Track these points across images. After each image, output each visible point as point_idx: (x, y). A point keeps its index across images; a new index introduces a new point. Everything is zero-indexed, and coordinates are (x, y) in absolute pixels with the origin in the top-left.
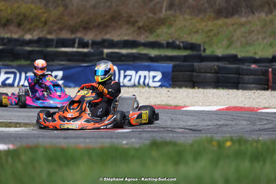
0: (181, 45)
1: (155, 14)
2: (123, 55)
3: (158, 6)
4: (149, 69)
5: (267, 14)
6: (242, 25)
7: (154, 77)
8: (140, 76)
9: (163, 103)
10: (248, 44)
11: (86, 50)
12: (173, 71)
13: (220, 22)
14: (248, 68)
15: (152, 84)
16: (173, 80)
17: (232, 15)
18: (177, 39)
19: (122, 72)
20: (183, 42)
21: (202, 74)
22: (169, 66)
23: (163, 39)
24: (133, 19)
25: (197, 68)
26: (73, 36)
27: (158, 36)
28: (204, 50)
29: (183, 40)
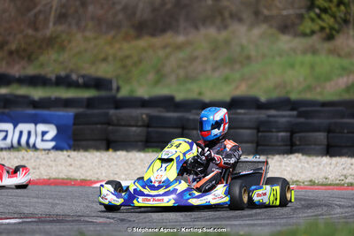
0: (81, 81)
1: (36, 29)
3: (41, 17)
4: (36, 120)
5: (219, 29)
6: (179, 48)
7: (44, 134)
8: (21, 133)
9: (62, 176)
10: (189, 78)
12: (74, 124)
15: (40, 145)
16: (74, 138)
18: (72, 71)
20: (83, 76)
23: (50, 71)
25: (114, 118)
27: (42, 65)
28: (118, 89)
29: (83, 72)
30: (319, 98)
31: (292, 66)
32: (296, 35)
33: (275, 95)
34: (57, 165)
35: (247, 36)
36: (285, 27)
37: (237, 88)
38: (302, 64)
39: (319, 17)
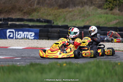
0: (43, 20)
1: (31, 6)
2: (17, 25)
3: (33, 3)
4: (29, 31)
5: (81, 7)
6: (70, 12)
7: (31, 35)
8: (25, 34)
9: (35, 46)
10: (73, 20)
12: (39, 32)
13: (60, 10)
15: (30, 38)
16: (39, 36)
17: (66, 7)
18: (41, 18)
19: (17, 32)
20: (44, 19)
21: (52, 34)
22: (38, 30)
23: (35, 18)
24: (21, 9)
25: (50, 31)
27: (33, 16)
28: (53, 23)
29: (44, 18)
30: (108, 26)
31: (101, 17)
32: (102, 9)
33: (96, 25)
34: (34, 44)
35: (88, 9)
36: (100, 7)
37: (86, 23)
38: (104, 17)
39: (109, 4)
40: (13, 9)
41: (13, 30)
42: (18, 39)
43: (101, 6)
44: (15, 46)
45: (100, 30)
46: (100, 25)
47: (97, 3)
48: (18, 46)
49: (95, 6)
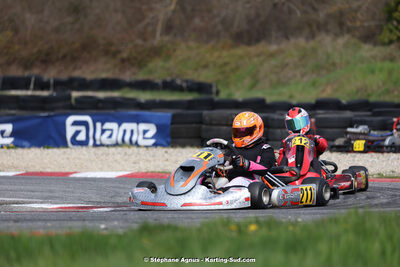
0: (184, 85)
1: (145, 40)
2: (99, 101)
3: (150, 29)
4: (138, 120)
5: (307, 39)
6: (272, 55)
7: (145, 132)
8: (125, 131)
9: (158, 170)
10: (280, 83)
11: (45, 93)
12: (172, 124)
13: (240, 51)
14: (281, 117)
15: (142, 142)
16: (170, 136)
17: (258, 41)
18: (177, 76)
19: (99, 125)
20: (187, 81)
21: (215, 128)
22: (166, 115)
23: (158, 77)
24: (113, 49)
25: (207, 118)
26: (27, 74)
27: (150, 72)
28: (218, 93)
29: (189, 77)
30: (396, 100)
31: (373, 72)
32: (375, 44)
33: (357, 97)
34: (154, 161)
35: (331, 45)
36: (369, 37)
37: (323, 91)
38: (381, 70)
39: (397, 28)
40: (87, 49)
41: (87, 118)
42: (102, 145)
43: (374, 35)
44: (93, 170)
45: (369, 113)
46: (369, 95)
47: (358, 24)
48: (101, 170)
49: (354, 36)
